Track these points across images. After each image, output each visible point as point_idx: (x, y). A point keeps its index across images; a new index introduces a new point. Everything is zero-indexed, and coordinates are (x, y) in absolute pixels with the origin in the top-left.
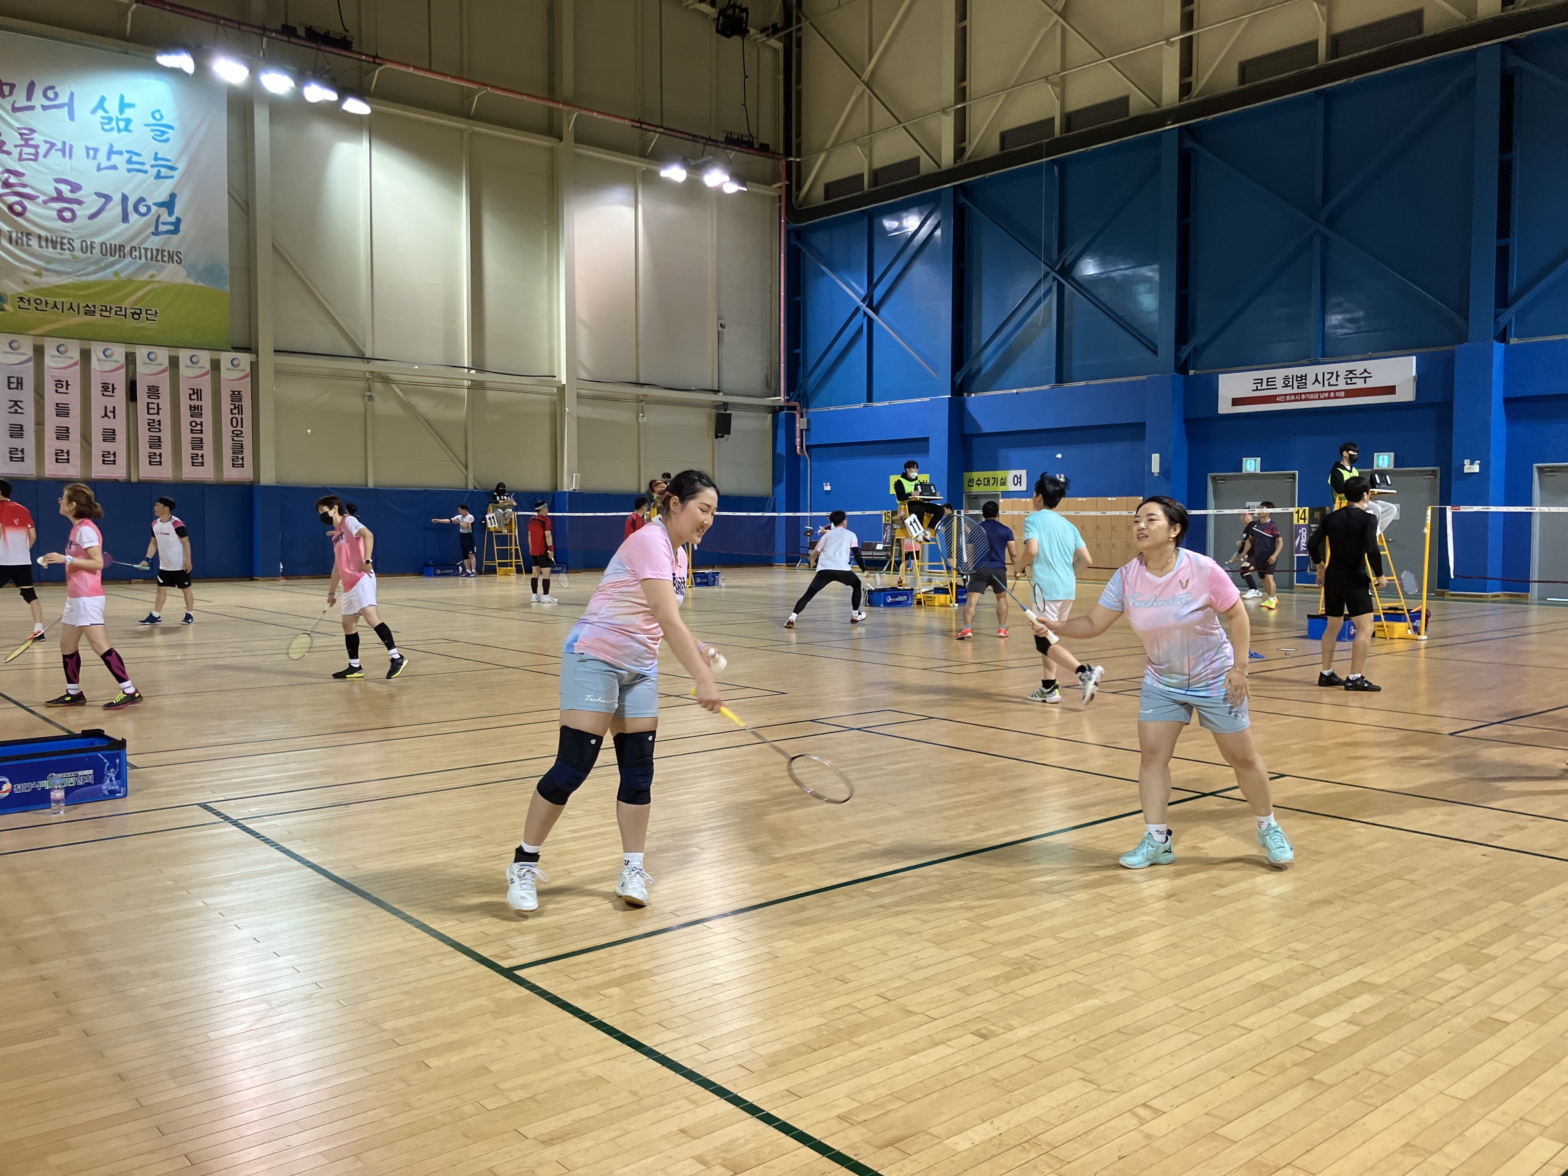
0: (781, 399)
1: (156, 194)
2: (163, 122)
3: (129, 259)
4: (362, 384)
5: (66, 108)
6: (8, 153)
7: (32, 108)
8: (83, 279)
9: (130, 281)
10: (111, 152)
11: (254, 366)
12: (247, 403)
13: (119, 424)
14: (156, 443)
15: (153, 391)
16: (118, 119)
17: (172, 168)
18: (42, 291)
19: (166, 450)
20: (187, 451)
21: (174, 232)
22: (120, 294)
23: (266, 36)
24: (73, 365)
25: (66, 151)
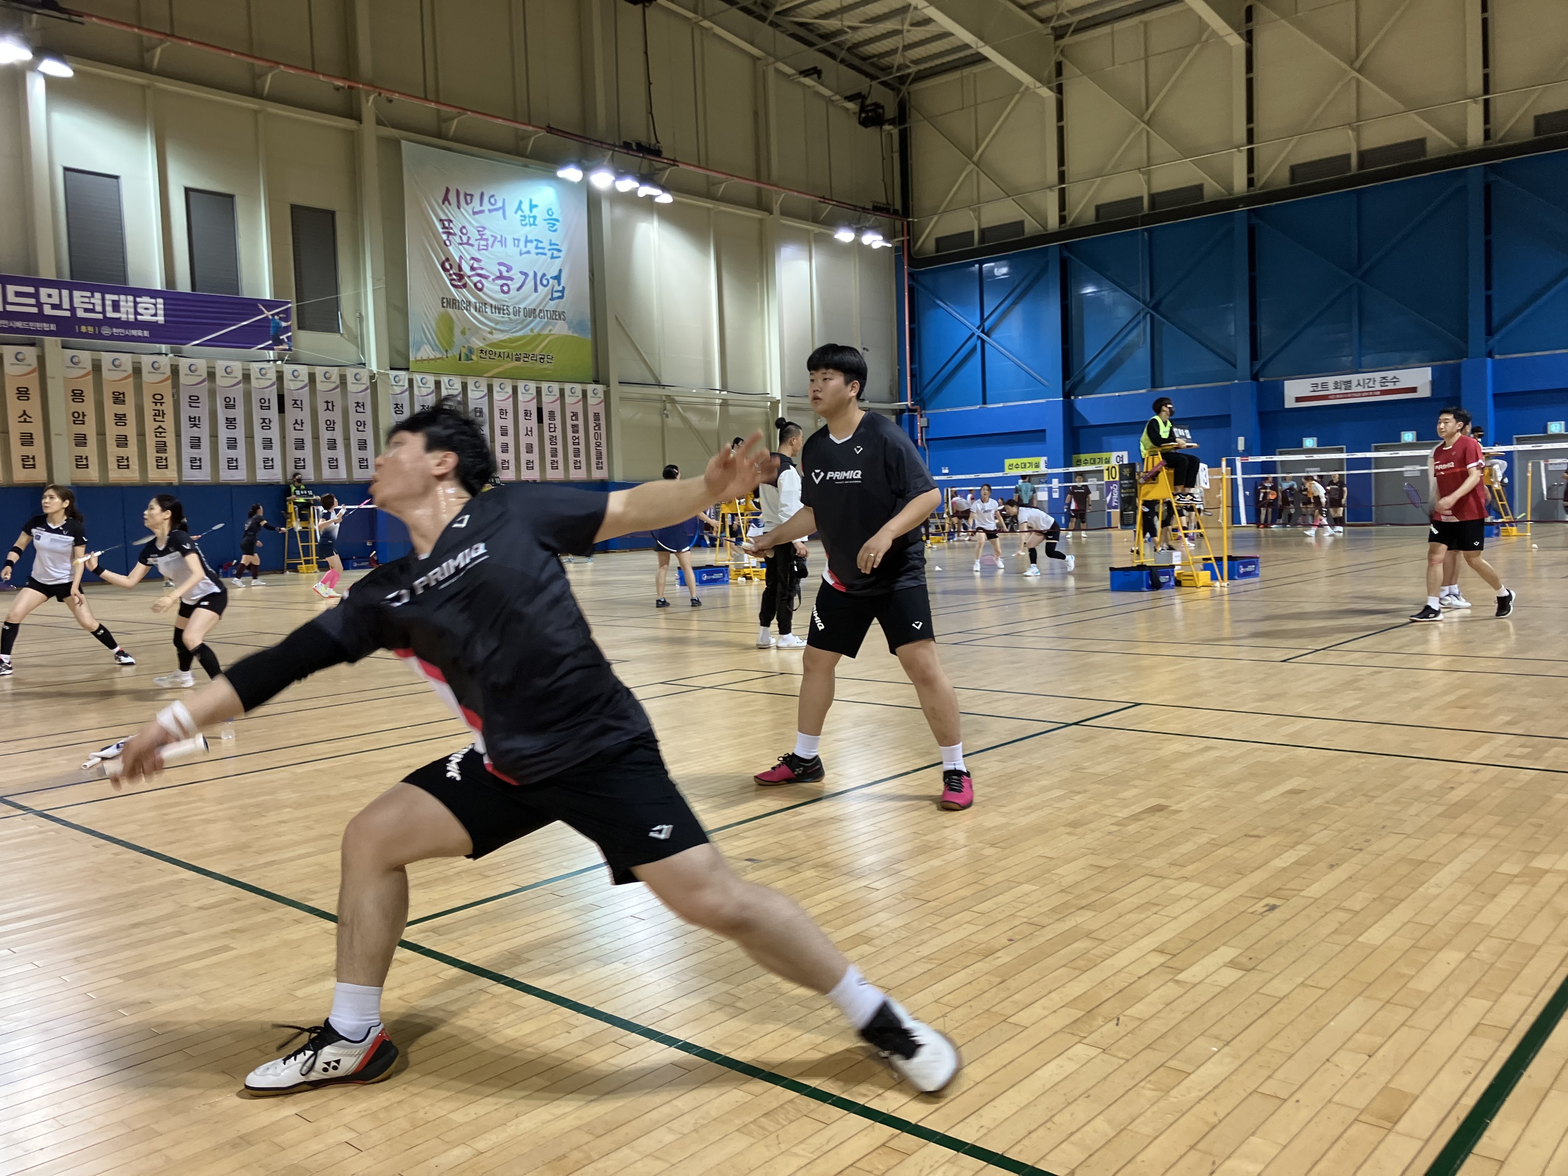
0: (910, 403)
1: (552, 270)
2: (554, 217)
3: (538, 319)
4: (659, 405)
5: (501, 211)
6: (472, 245)
7: (482, 212)
8: (515, 334)
9: (539, 335)
10: (527, 241)
11: (607, 394)
12: (603, 422)
13: (534, 440)
14: (554, 453)
15: (552, 414)
16: (530, 217)
17: (559, 251)
18: (493, 345)
19: (560, 458)
20: (571, 458)
21: (561, 297)
22: (534, 345)
23: (614, 150)
24: (509, 398)
25: (503, 242)
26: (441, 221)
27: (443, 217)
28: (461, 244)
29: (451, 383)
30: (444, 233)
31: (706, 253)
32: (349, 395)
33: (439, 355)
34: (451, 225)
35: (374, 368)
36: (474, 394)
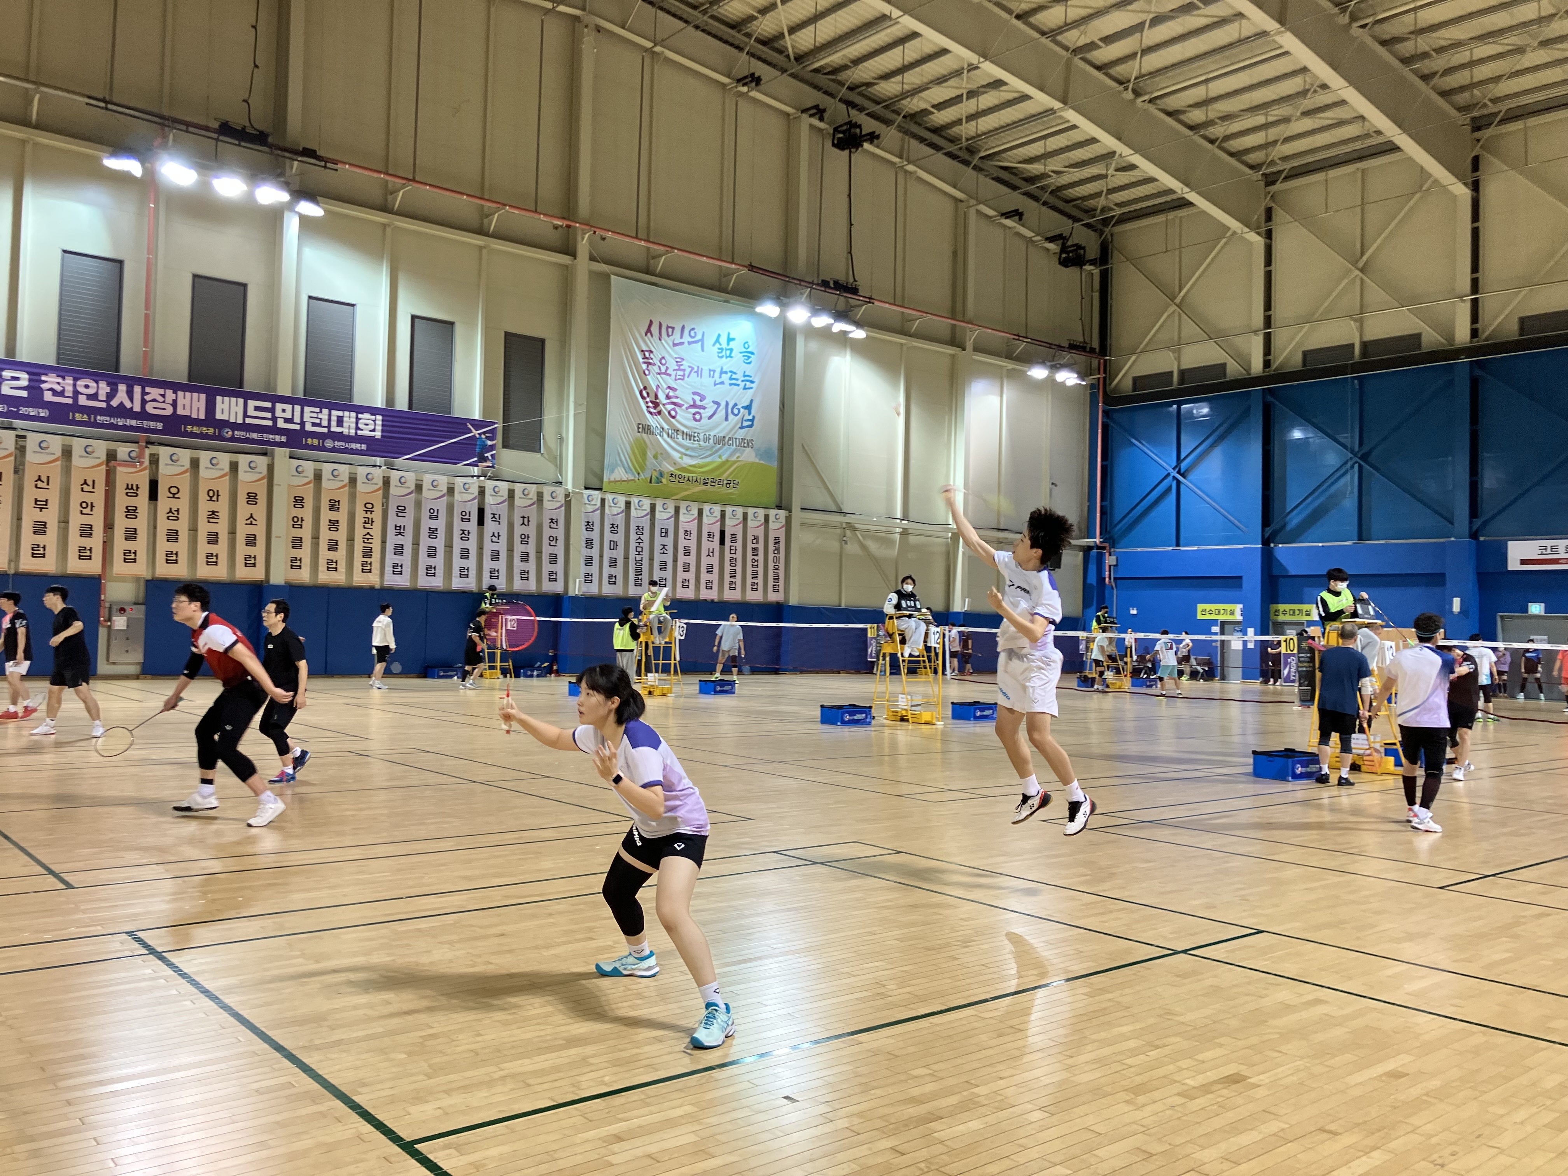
0: (1098, 541)
1: (743, 400)
2: (749, 350)
3: (727, 446)
4: (839, 531)
5: (700, 343)
6: (670, 375)
7: (682, 344)
8: (704, 460)
9: (727, 461)
10: (722, 372)
11: (788, 520)
12: (783, 546)
13: (715, 561)
14: (733, 574)
15: (734, 537)
16: (726, 349)
17: (752, 382)
18: (683, 469)
19: (738, 579)
20: (749, 580)
21: (751, 426)
22: (721, 470)
23: (812, 288)
24: (694, 520)
25: (699, 373)
26: (642, 351)
27: (645, 348)
28: (659, 374)
29: (641, 503)
30: (645, 363)
31: (896, 386)
32: (545, 512)
33: (631, 478)
34: (652, 356)
35: (570, 487)
36: (660, 515)
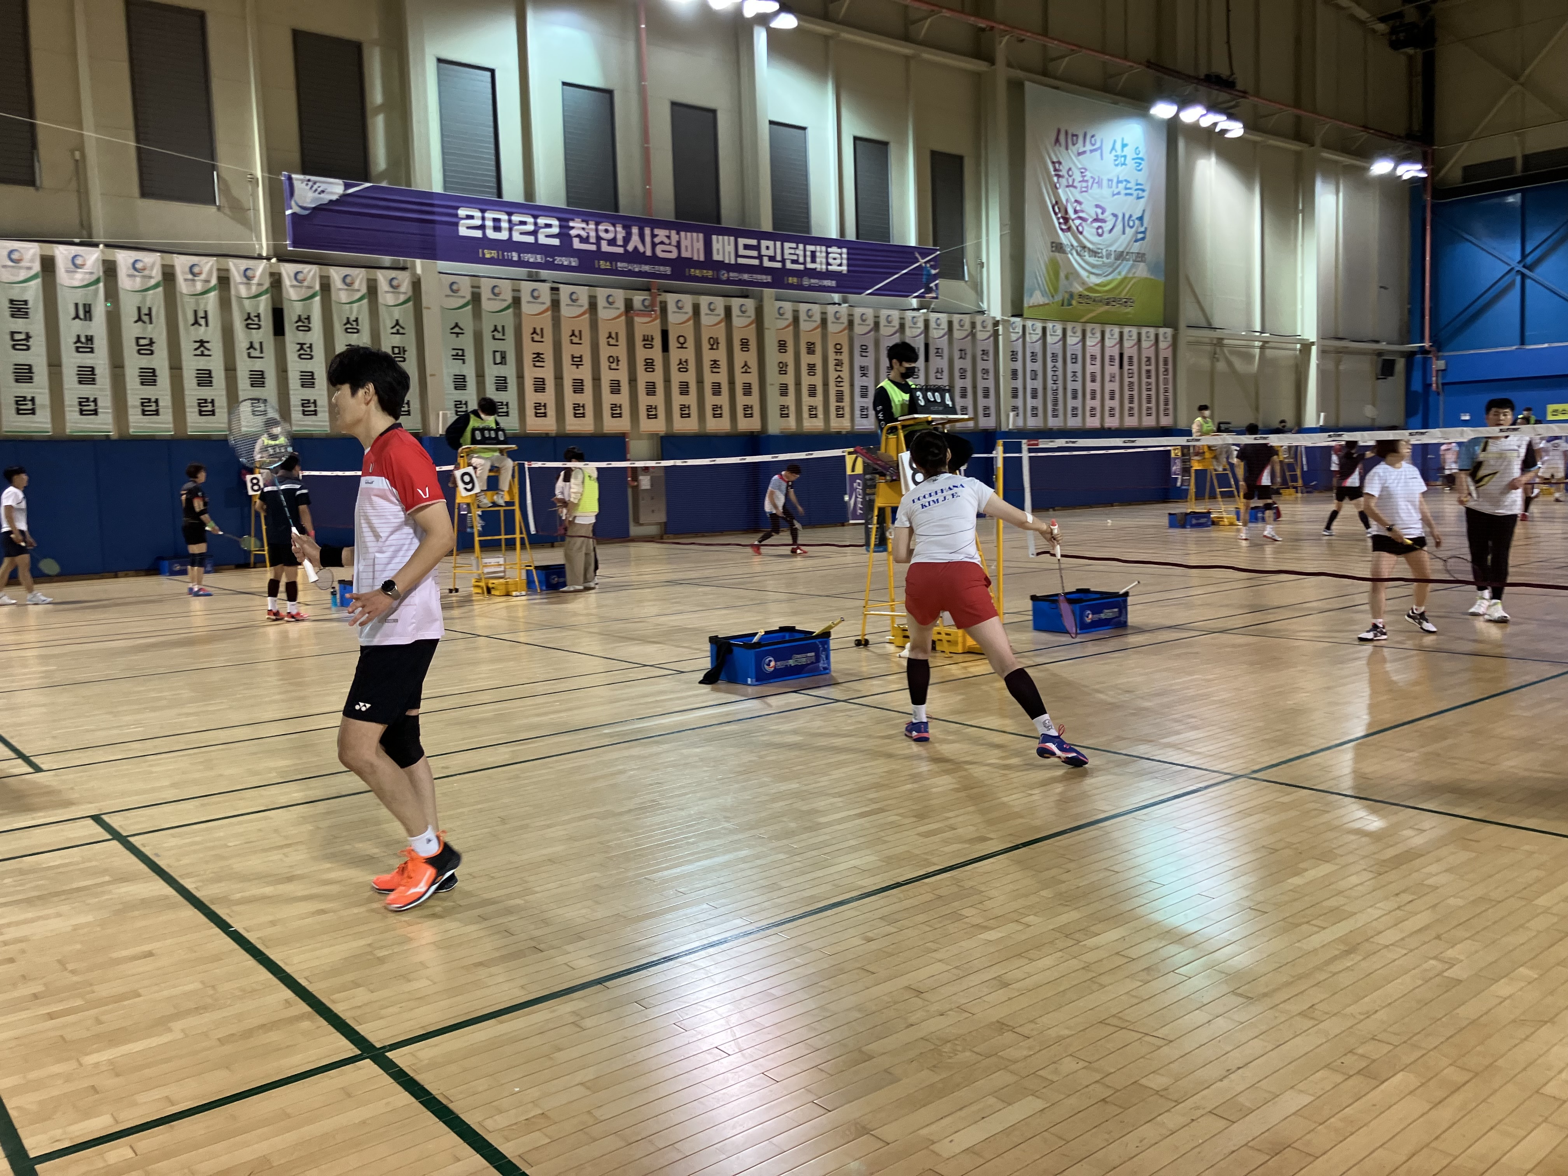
0: (1427, 344)
1: (1137, 211)
2: (1140, 156)
3: (1125, 262)
4: (1208, 348)
5: (1099, 151)
6: (1075, 187)
7: (1084, 152)
8: (1107, 278)
9: (1125, 278)
10: (1119, 182)
11: (1176, 338)
12: (1170, 367)
13: (1116, 386)
14: (1131, 400)
15: (1131, 360)
16: (1121, 157)
17: (1143, 190)
18: (1090, 289)
20: (1145, 405)
21: (1143, 239)
22: (1120, 288)
24: (1098, 343)
25: (1099, 184)
26: (1053, 163)
27: (1055, 160)
28: (1068, 186)
29: (1055, 329)
30: (1056, 175)
31: (1252, 192)
32: (977, 342)
33: (1047, 301)
34: (1061, 168)
35: (997, 315)
36: (1072, 340)
